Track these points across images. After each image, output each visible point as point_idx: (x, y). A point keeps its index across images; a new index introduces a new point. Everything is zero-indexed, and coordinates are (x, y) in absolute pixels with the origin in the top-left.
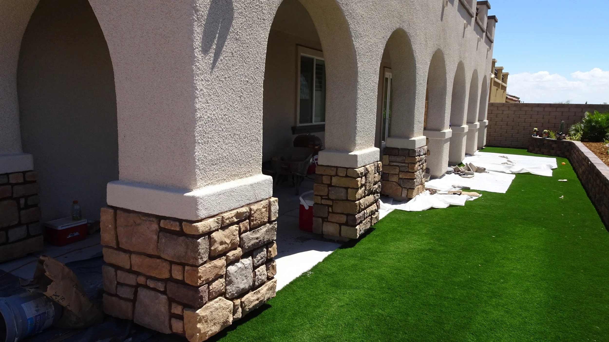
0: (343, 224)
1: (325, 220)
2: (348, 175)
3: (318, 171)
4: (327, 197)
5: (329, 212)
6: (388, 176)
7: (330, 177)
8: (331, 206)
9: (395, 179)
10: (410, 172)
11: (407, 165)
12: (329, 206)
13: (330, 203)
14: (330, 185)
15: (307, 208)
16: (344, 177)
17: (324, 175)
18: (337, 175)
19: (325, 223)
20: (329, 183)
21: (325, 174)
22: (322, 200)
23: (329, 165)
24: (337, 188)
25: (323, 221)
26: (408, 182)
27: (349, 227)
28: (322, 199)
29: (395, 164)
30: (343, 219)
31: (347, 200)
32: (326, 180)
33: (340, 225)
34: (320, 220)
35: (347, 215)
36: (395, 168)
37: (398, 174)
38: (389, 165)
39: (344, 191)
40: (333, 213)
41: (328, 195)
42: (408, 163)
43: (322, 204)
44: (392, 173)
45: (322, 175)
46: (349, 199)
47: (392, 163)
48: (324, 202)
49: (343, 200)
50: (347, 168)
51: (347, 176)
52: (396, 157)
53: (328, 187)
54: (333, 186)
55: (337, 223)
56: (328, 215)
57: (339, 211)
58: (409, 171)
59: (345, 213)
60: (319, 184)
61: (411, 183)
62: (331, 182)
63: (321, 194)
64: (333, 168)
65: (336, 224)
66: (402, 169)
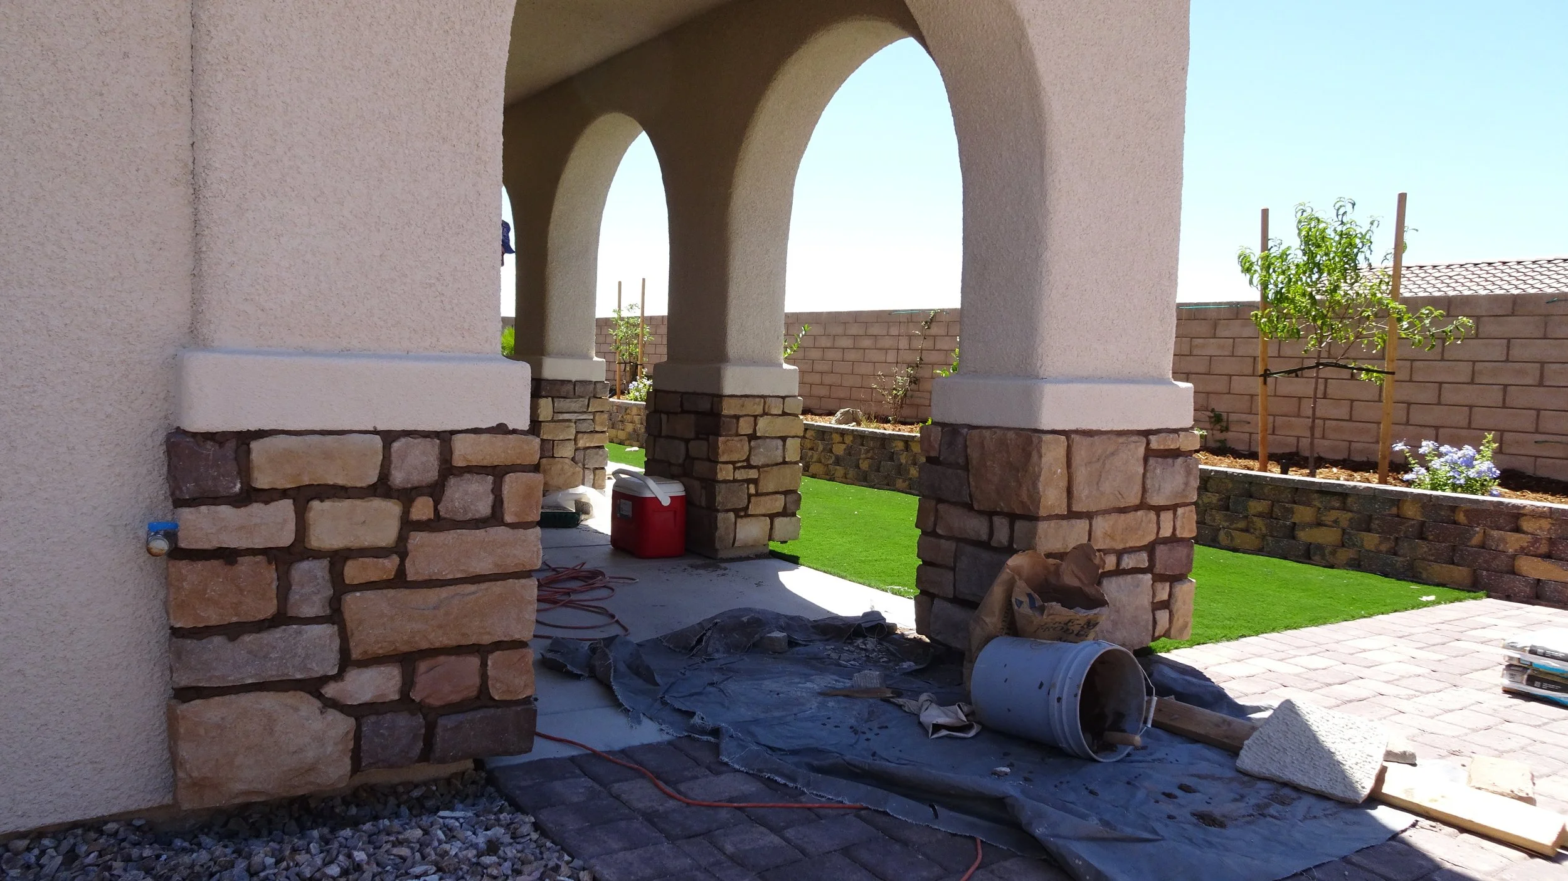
0: (778, 515)
1: (742, 513)
2: (786, 411)
3: (729, 408)
4: (745, 464)
5: (750, 496)
6: (553, 446)
7: (753, 419)
8: (755, 482)
9: (567, 451)
10: (597, 432)
11: (592, 417)
12: (749, 481)
13: (753, 474)
14: (753, 437)
15: (666, 502)
16: (780, 415)
17: (742, 416)
18: (765, 414)
19: (739, 520)
20: (750, 432)
21: (744, 413)
22: (737, 471)
23: (748, 393)
24: (768, 440)
25: (737, 516)
26: (597, 454)
27: (788, 518)
28: (735, 469)
29: (566, 416)
30: (778, 503)
31: (784, 462)
32: (745, 427)
33: (772, 517)
34: (732, 515)
35: (786, 493)
36: (568, 427)
37: (575, 440)
38: (553, 421)
39: (780, 443)
40: (757, 494)
41: (748, 460)
42: (594, 413)
43: (735, 481)
44: (561, 438)
45: (737, 417)
46: (787, 460)
47: (559, 414)
48: (741, 475)
49: (777, 464)
50: (784, 398)
51: (784, 414)
52: (568, 400)
53: (750, 442)
54: (759, 438)
55: (764, 515)
56: (749, 502)
57: (771, 489)
58: (597, 429)
59: (780, 490)
60: (729, 438)
61: (601, 456)
62: (755, 430)
63: (735, 457)
64: (757, 400)
65: (763, 518)
66: (583, 427)
